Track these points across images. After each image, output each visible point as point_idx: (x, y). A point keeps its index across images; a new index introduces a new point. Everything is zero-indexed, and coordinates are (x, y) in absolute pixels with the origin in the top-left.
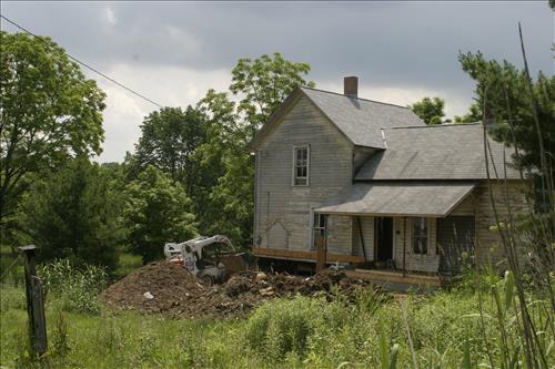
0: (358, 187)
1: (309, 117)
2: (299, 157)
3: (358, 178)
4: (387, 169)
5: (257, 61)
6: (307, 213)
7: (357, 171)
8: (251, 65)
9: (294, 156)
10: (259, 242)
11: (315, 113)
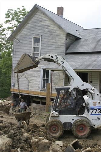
0: (69, 56)
1: (41, 21)
2: (35, 42)
3: (68, 52)
4: (85, 47)
5: (16, 10)
6: (39, 71)
7: (67, 48)
8: (13, 12)
9: (33, 41)
10: (14, 86)
11: (45, 19)
